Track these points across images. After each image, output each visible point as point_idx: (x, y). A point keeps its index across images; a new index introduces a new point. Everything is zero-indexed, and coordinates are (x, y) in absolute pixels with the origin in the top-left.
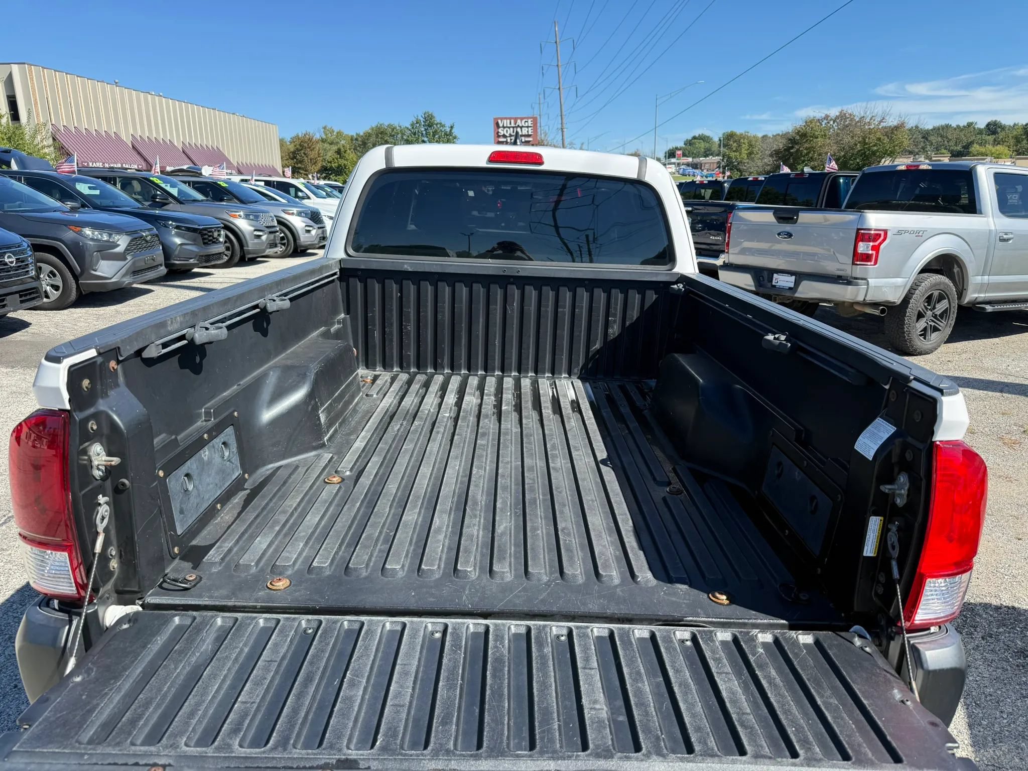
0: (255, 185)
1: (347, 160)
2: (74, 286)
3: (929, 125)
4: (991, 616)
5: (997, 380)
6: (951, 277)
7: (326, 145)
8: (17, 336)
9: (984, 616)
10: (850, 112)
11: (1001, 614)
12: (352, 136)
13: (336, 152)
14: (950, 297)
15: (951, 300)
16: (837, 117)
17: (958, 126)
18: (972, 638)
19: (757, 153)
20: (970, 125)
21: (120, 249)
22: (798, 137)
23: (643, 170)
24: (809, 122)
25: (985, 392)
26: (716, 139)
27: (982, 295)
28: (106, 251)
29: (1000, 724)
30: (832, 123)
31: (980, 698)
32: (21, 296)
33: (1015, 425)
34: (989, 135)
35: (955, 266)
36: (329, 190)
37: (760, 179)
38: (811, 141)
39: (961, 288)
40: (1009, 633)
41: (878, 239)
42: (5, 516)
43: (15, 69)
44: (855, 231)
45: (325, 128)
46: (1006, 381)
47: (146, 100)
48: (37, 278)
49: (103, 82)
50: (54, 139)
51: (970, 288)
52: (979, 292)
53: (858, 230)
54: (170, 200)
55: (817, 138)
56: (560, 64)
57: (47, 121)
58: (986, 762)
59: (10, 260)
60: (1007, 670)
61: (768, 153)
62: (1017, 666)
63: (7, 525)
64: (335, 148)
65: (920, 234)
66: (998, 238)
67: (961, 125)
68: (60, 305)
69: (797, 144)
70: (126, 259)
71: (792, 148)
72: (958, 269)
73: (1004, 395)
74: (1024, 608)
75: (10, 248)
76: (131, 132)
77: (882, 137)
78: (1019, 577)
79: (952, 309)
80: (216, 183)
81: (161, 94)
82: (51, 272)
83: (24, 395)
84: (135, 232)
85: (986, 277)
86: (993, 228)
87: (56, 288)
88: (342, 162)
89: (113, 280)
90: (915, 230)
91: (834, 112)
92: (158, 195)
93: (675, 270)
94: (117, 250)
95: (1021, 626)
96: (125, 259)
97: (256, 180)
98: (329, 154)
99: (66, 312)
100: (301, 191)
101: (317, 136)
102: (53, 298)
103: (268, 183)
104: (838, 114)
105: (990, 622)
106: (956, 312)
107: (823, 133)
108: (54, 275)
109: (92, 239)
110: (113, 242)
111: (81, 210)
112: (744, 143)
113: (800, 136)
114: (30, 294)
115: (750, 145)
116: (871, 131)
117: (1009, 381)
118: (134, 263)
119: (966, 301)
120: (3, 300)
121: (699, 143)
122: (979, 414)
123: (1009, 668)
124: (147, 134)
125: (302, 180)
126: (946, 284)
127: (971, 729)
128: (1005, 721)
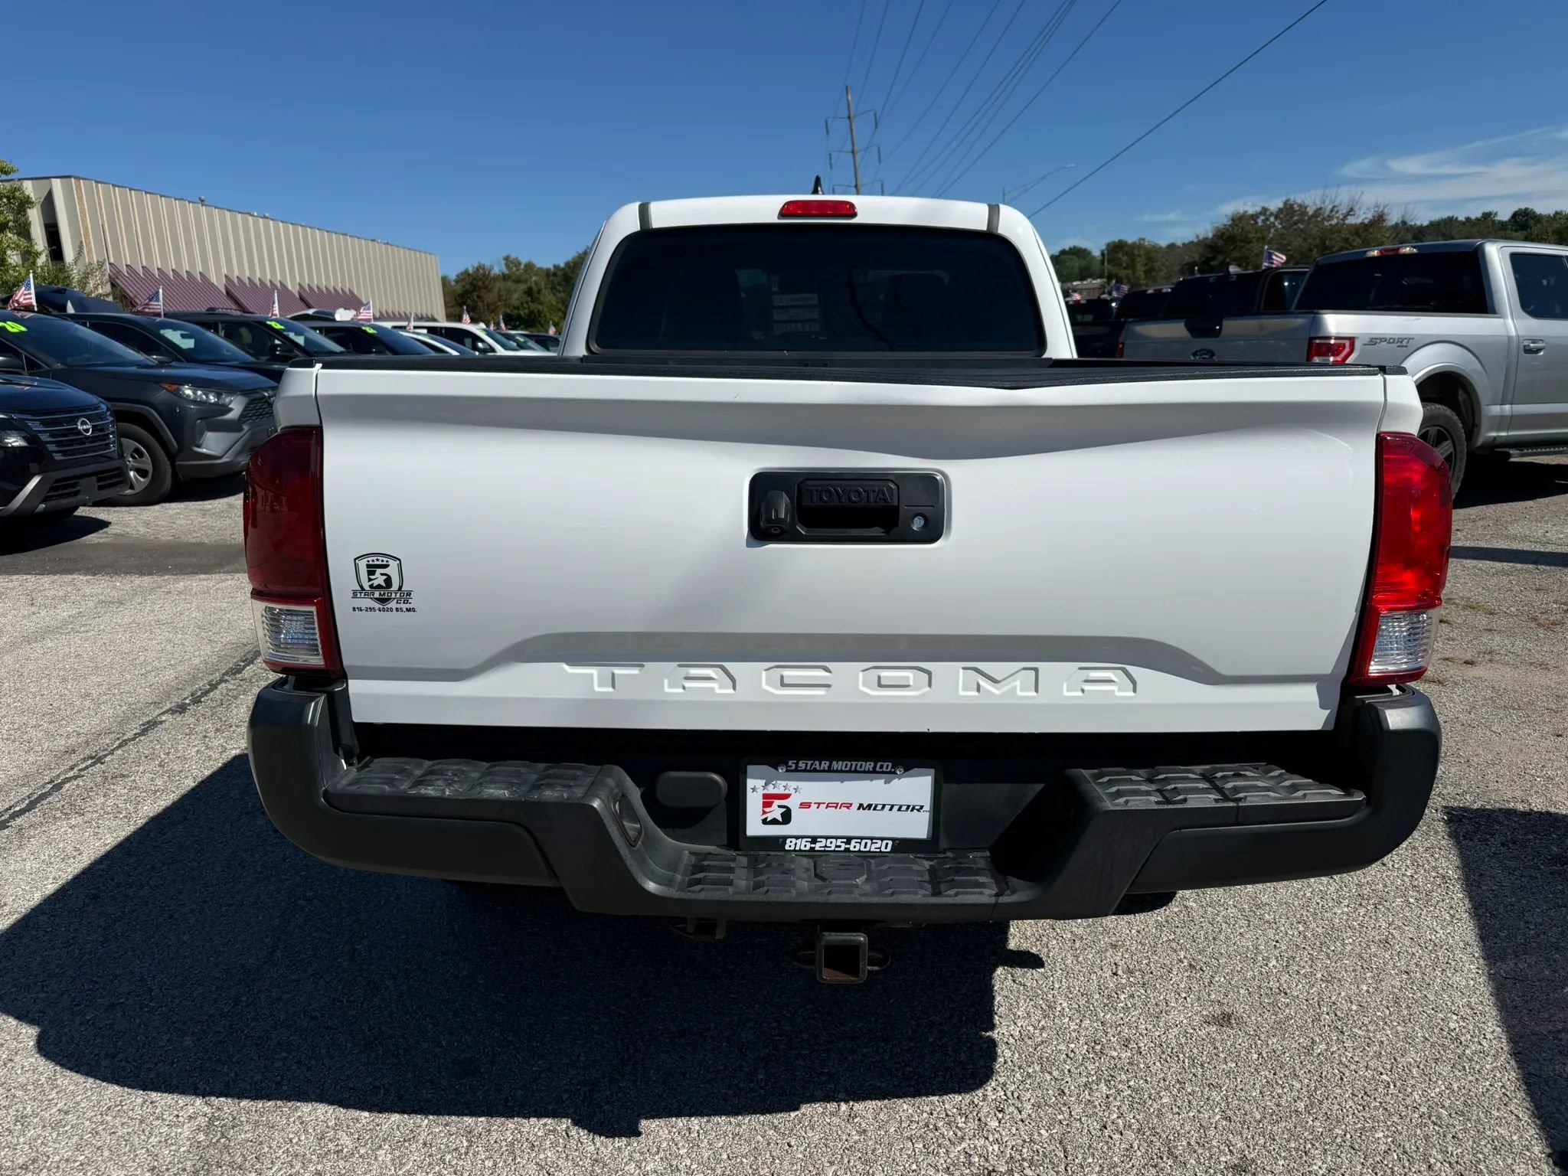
0: (414, 333)
1: (542, 304)
2: (169, 470)
3: (1423, 218)
4: (1515, 822)
5: (1528, 549)
6: (1455, 406)
7: (510, 284)
8: (93, 538)
9: (1506, 822)
10: (1299, 201)
11: (1530, 820)
12: (548, 270)
13: (525, 293)
14: (1454, 436)
15: (1457, 442)
16: (1280, 210)
17: (1468, 219)
18: (1487, 845)
19: (1161, 270)
20: (1487, 216)
21: (233, 415)
22: (1220, 243)
23: (995, 221)
24: (1238, 220)
25: (1511, 564)
26: (1096, 253)
27: (1503, 434)
28: (213, 418)
29: (1524, 935)
30: (1272, 219)
31: (1497, 909)
32: (99, 481)
33: (1555, 602)
34: (1516, 231)
35: (1460, 392)
36: (522, 340)
37: (1164, 290)
38: (1242, 247)
39: (1470, 424)
40: (1541, 839)
41: (1342, 351)
42: (118, 739)
43: (57, 185)
44: (1307, 341)
45: (507, 259)
46: (1542, 550)
47: (246, 224)
48: (121, 456)
49: (182, 199)
50: (113, 285)
51: (1485, 423)
52: (1499, 430)
53: (1311, 339)
54: (296, 352)
55: (1251, 242)
56: (856, 148)
57: (105, 260)
58: (1504, 975)
59: (85, 427)
60: (1537, 878)
61: (1177, 268)
62: (1551, 873)
63: (124, 749)
64: (523, 287)
65: (1404, 343)
66: (1522, 347)
67: (1473, 217)
68: (147, 499)
69: (1220, 252)
70: (242, 429)
71: (1214, 258)
72: (1464, 396)
73: (1539, 567)
74: (1564, 813)
75: (84, 411)
76: (225, 271)
77: (1351, 238)
78: (1557, 779)
79: (1459, 455)
80: (359, 329)
81: (267, 215)
82: (137, 451)
83: (117, 605)
84: (254, 391)
85: (1507, 407)
86: (1513, 333)
87: (142, 473)
88: (535, 307)
89: (224, 460)
90: (1397, 337)
91: (1275, 204)
92: (278, 345)
93: (1045, 356)
94: (230, 416)
95: (1558, 833)
96: (240, 430)
97: (415, 327)
98: (516, 296)
99: (157, 507)
100: (482, 341)
101: (496, 271)
102: (138, 489)
103: (432, 331)
104: (1281, 205)
105: (1514, 829)
106: (1465, 458)
107: (1259, 235)
108: (141, 455)
109: (194, 402)
110: (223, 405)
111: (174, 363)
112: (1139, 256)
113: (1224, 241)
114: (111, 477)
115: (1149, 258)
116: (1333, 229)
117: (1547, 550)
118: (252, 435)
119: (1480, 442)
120: (74, 485)
121: (1071, 260)
122: (1502, 591)
123: (1539, 876)
124: (248, 274)
125: (482, 325)
126: (1445, 416)
127: (1483, 942)
128: (1532, 932)
